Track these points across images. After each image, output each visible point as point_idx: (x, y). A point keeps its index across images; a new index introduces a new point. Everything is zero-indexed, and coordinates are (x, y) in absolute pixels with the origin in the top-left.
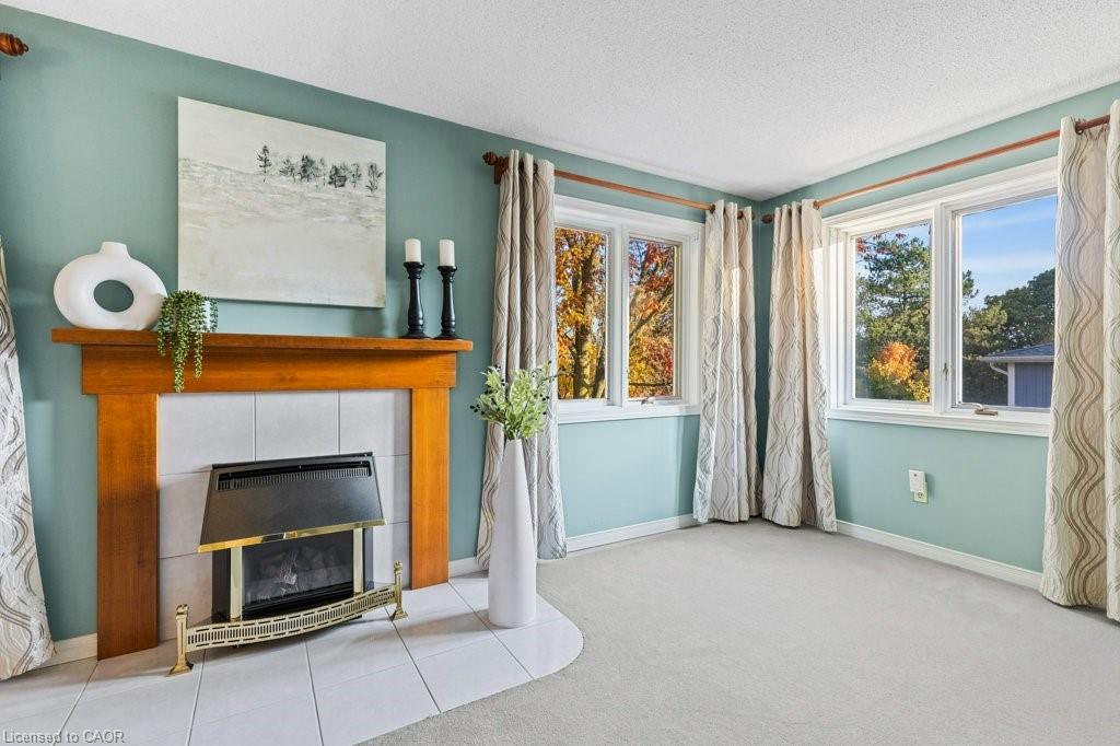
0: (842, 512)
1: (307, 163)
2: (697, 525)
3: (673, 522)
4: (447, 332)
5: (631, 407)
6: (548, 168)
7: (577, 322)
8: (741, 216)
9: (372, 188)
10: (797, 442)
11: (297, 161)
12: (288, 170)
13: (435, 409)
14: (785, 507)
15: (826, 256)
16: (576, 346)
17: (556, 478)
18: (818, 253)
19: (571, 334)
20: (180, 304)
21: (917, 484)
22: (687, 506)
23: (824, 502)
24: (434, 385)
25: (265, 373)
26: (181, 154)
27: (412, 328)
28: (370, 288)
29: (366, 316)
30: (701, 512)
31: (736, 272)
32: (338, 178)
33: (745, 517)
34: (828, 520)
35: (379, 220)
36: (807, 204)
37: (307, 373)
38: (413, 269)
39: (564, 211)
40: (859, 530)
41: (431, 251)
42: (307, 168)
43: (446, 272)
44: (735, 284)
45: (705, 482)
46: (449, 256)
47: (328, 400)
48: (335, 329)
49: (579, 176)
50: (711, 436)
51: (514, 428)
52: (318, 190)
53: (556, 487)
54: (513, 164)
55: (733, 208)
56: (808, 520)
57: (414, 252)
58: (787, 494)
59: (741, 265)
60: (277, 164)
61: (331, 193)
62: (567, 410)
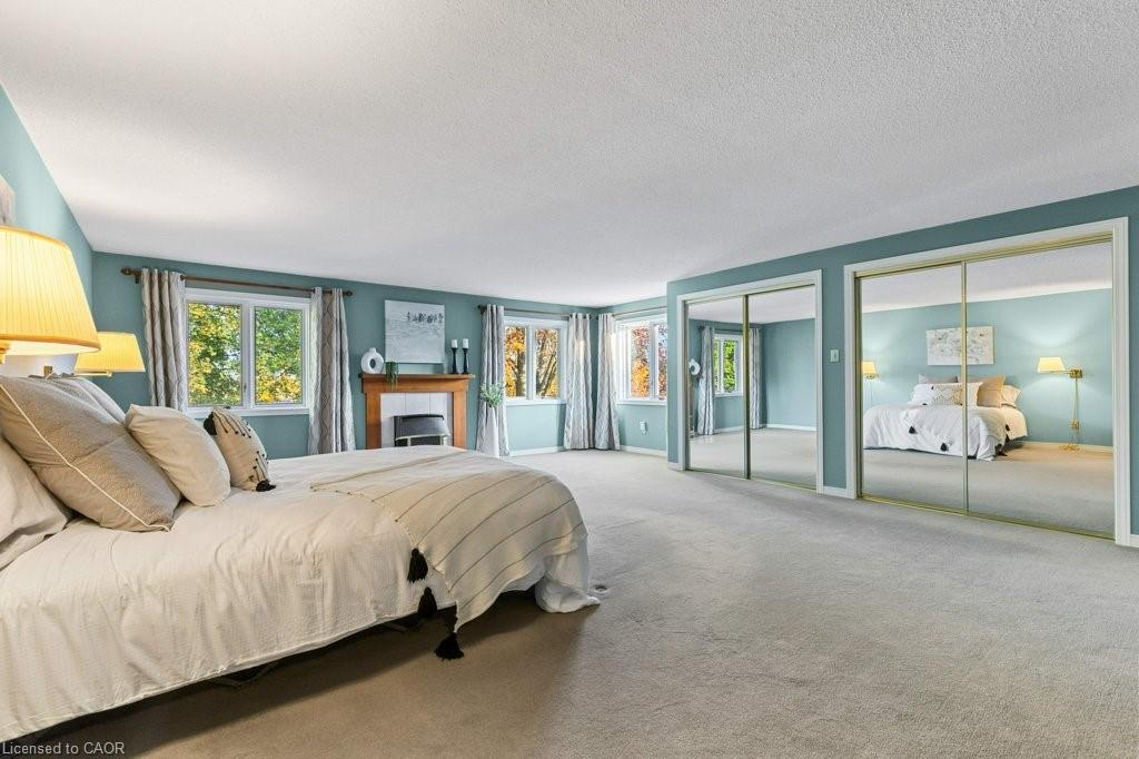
0: (622, 442)
1: (421, 315)
2: (565, 450)
3: (555, 449)
4: (465, 372)
5: (536, 399)
6: (502, 308)
7: (518, 350)
8: (585, 317)
9: (440, 322)
10: (607, 414)
11: (418, 315)
12: (415, 320)
13: (461, 401)
14: (602, 442)
15: (617, 337)
16: (518, 367)
17: (505, 425)
18: (613, 337)
19: (514, 358)
20: (391, 366)
21: (642, 427)
22: (561, 443)
23: (616, 438)
24: (461, 390)
25: (410, 387)
26: (387, 317)
27: (454, 371)
28: (438, 357)
29: (437, 367)
30: (567, 445)
31: (582, 343)
32: (430, 320)
33: (587, 447)
34: (617, 445)
35: (442, 332)
36: (609, 315)
37: (421, 386)
38: (454, 350)
39: (508, 323)
40: (629, 448)
41: (460, 343)
42: (421, 318)
43: (465, 350)
44: (581, 348)
45: (569, 433)
46: (466, 345)
47: (427, 395)
48: (428, 372)
49: (515, 308)
50: (571, 412)
51: (490, 403)
52: (424, 325)
53: (505, 428)
54: (489, 307)
55: (580, 316)
56: (611, 447)
57: (455, 344)
58: (603, 435)
59: (585, 339)
60: (412, 318)
61: (427, 325)
62: (509, 401)
